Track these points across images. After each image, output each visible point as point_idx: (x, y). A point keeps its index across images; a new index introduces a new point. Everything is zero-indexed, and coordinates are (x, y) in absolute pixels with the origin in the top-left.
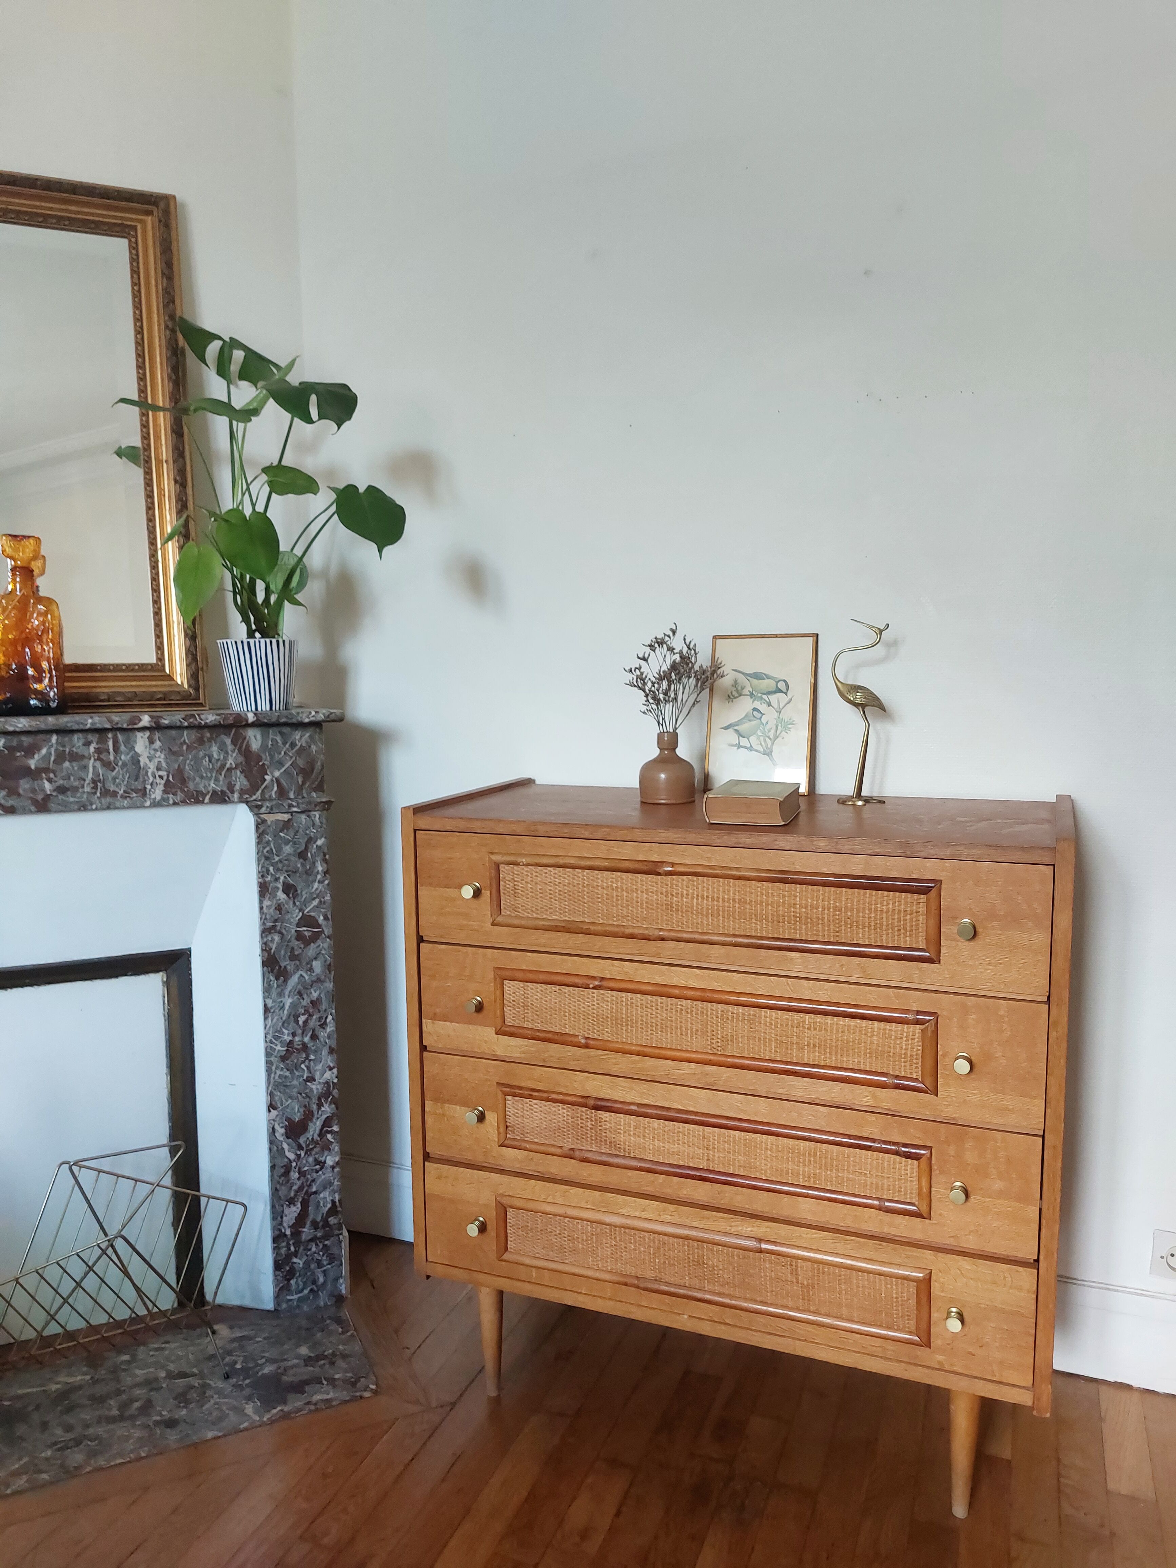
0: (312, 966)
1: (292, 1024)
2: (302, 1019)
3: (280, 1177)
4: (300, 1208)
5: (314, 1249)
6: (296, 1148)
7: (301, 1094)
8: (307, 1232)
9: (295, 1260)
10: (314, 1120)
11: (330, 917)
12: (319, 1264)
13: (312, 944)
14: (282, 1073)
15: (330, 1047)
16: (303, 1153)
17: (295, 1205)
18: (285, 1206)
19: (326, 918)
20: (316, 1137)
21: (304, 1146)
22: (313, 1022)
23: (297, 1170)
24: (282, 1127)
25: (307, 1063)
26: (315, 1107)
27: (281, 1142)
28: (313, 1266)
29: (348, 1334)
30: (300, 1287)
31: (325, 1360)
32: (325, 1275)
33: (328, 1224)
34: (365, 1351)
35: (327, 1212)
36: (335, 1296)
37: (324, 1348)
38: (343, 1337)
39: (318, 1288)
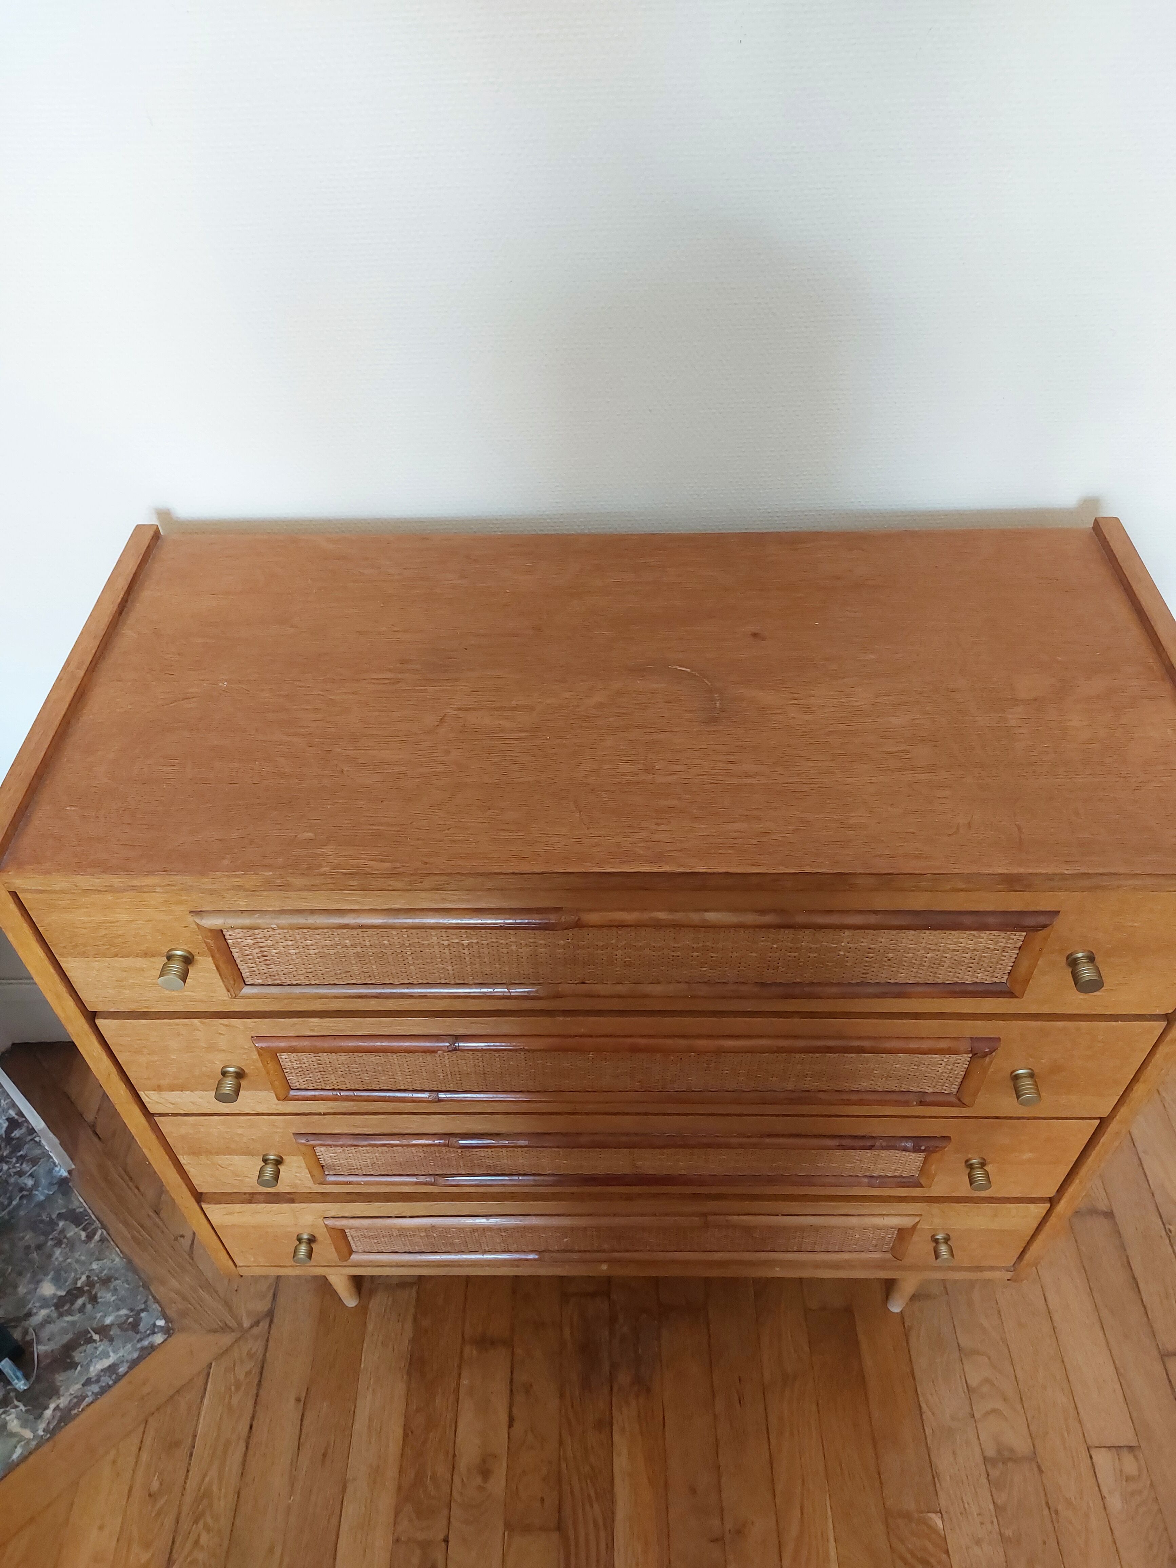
29: (97, 1237)
30: (6, 1203)
31: (82, 1296)
32: (33, 1177)
33: (13, 1139)
34: (130, 1262)
35: (6, 1131)
36: (56, 1184)
37: (73, 1274)
38: (92, 1246)
39: (31, 1190)
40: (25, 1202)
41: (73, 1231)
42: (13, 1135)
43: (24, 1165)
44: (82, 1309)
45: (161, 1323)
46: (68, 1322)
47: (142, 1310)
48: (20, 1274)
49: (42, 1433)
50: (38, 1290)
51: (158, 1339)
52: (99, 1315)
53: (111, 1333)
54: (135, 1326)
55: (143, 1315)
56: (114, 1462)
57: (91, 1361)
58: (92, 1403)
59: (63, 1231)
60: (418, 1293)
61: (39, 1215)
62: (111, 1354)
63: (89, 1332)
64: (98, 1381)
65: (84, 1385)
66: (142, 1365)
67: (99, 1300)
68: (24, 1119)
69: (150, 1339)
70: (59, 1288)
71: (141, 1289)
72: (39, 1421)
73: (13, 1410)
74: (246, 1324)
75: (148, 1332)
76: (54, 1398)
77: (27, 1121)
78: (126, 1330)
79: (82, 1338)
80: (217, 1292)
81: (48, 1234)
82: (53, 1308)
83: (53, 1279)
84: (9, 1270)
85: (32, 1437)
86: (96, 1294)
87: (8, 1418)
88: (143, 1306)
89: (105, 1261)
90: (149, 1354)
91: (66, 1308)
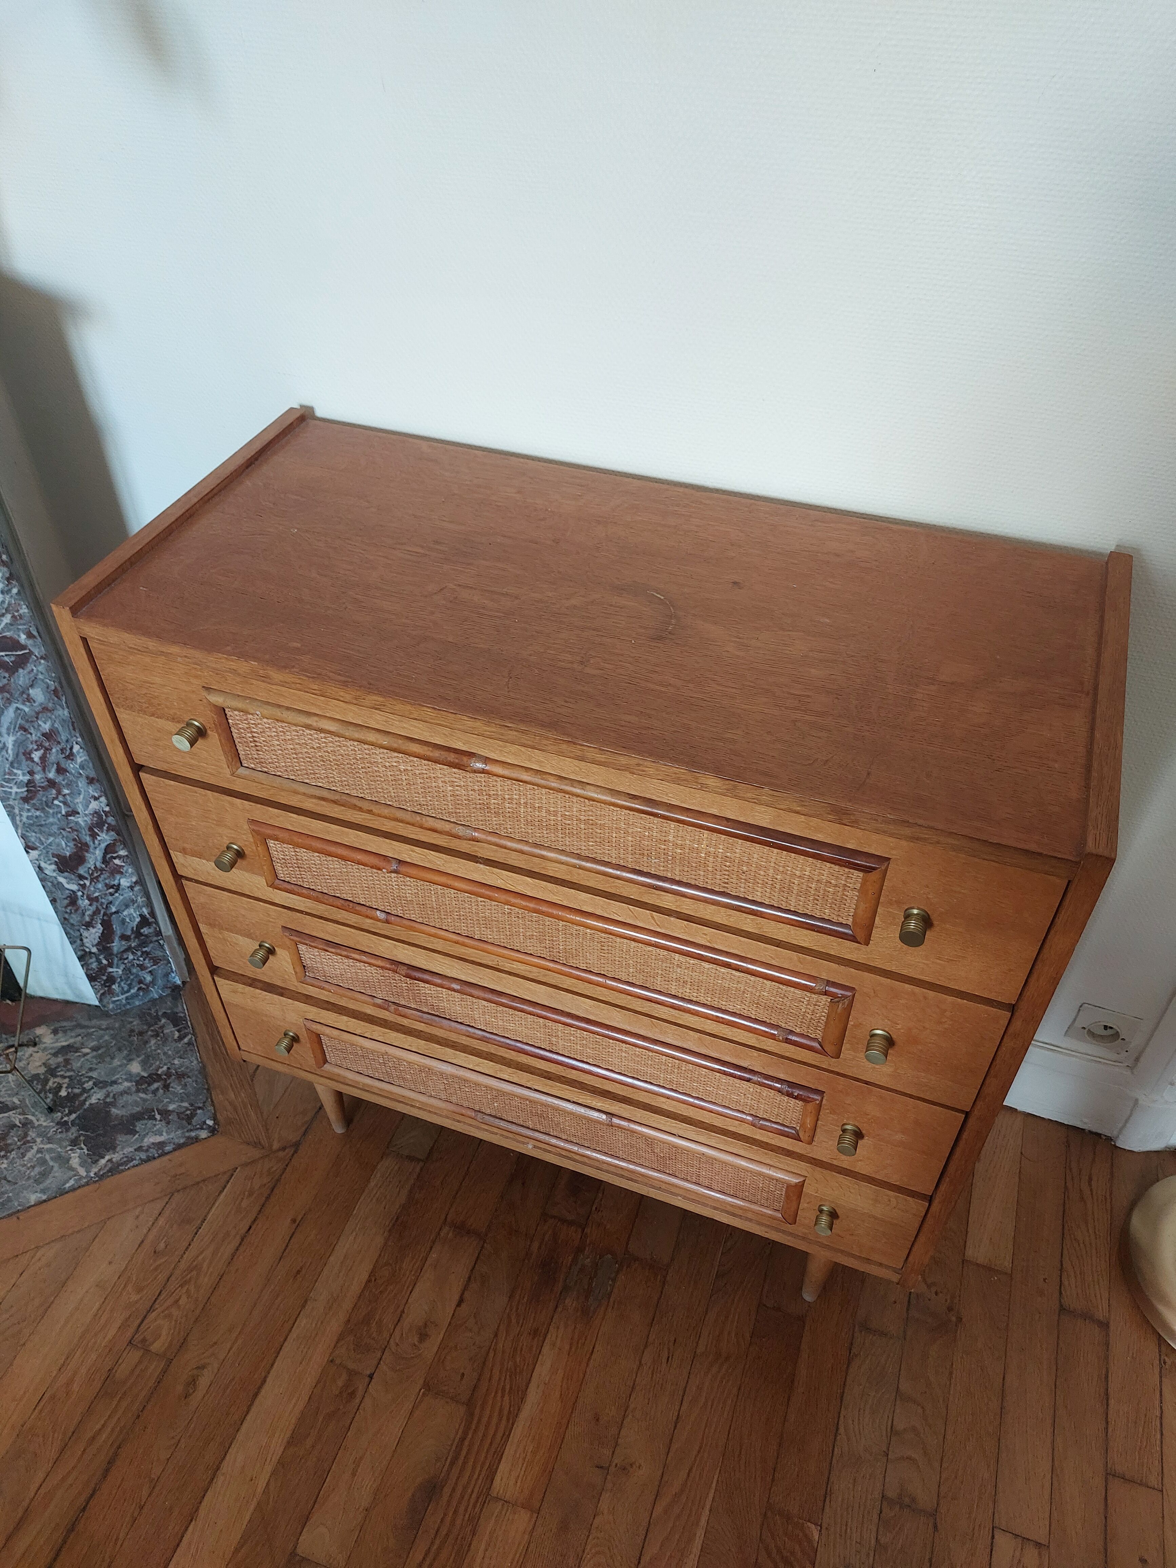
0: (29, 695)
1: (24, 763)
2: (36, 756)
3: (66, 907)
4: (102, 928)
5: (131, 957)
6: (77, 879)
7: (64, 829)
8: (117, 945)
9: (110, 970)
10: (91, 850)
11: (35, 633)
12: (142, 967)
13: (21, 671)
14: (30, 814)
15: (87, 778)
16: (87, 883)
17: (93, 927)
18: (82, 930)
19: (30, 636)
20: (98, 865)
21: (86, 875)
22: (54, 755)
23: (85, 897)
24: (50, 864)
25: (61, 798)
26: (88, 839)
27: (56, 878)
28: (134, 971)
29: (186, 1040)
30: (125, 989)
31: (158, 1082)
32: (152, 974)
33: (142, 935)
34: (204, 1067)
35: (137, 925)
36: (170, 987)
37: (158, 1063)
38: (180, 1045)
39: (148, 986)
40: (141, 994)
41: (170, 1029)
42: (142, 931)
43: (147, 961)
44: (155, 1092)
45: (210, 1122)
46: (141, 1098)
47: (200, 1108)
48: (120, 1049)
49: (93, 1176)
50: (128, 1066)
51: (204, 1134)
52: (166, 1100)
53: (170, 1117)
54: (189, 1119)
55: (199, 1111)
56: (138, 1217)
57: (147, 1134)
58: (137, 1165)
59: (162, 1027)
60: (421, 1170)
61: (150, 1009)
62: (164, 1134)
63: (154, 1111)
64: (147, 1151)
65: (135, 1150)
66: (183, 1151)
67: (170, 1089)
68: (153, 920)
69: (197, 1132)
70: (144, 1070)
71: (205, 1091)
72: (94, 1166)
73: (78, 1150)
74: (276, 1146)
75: (198, 1126)
76: (111, 1152)
77: (157, 923)
78: (183, 1119)
79: (147, 1114)
80: (262, 1113)
81: (153, 1025)
82: (134, 1084)
83: (142, 1061)
84: (113, 1044)
85: (84, 1176)
86: (170, 1083)
87: (72, 1155)
88: (201, 1105)
89: (186, 1060)
90: (192, 1143)
91: (143, 1087)
